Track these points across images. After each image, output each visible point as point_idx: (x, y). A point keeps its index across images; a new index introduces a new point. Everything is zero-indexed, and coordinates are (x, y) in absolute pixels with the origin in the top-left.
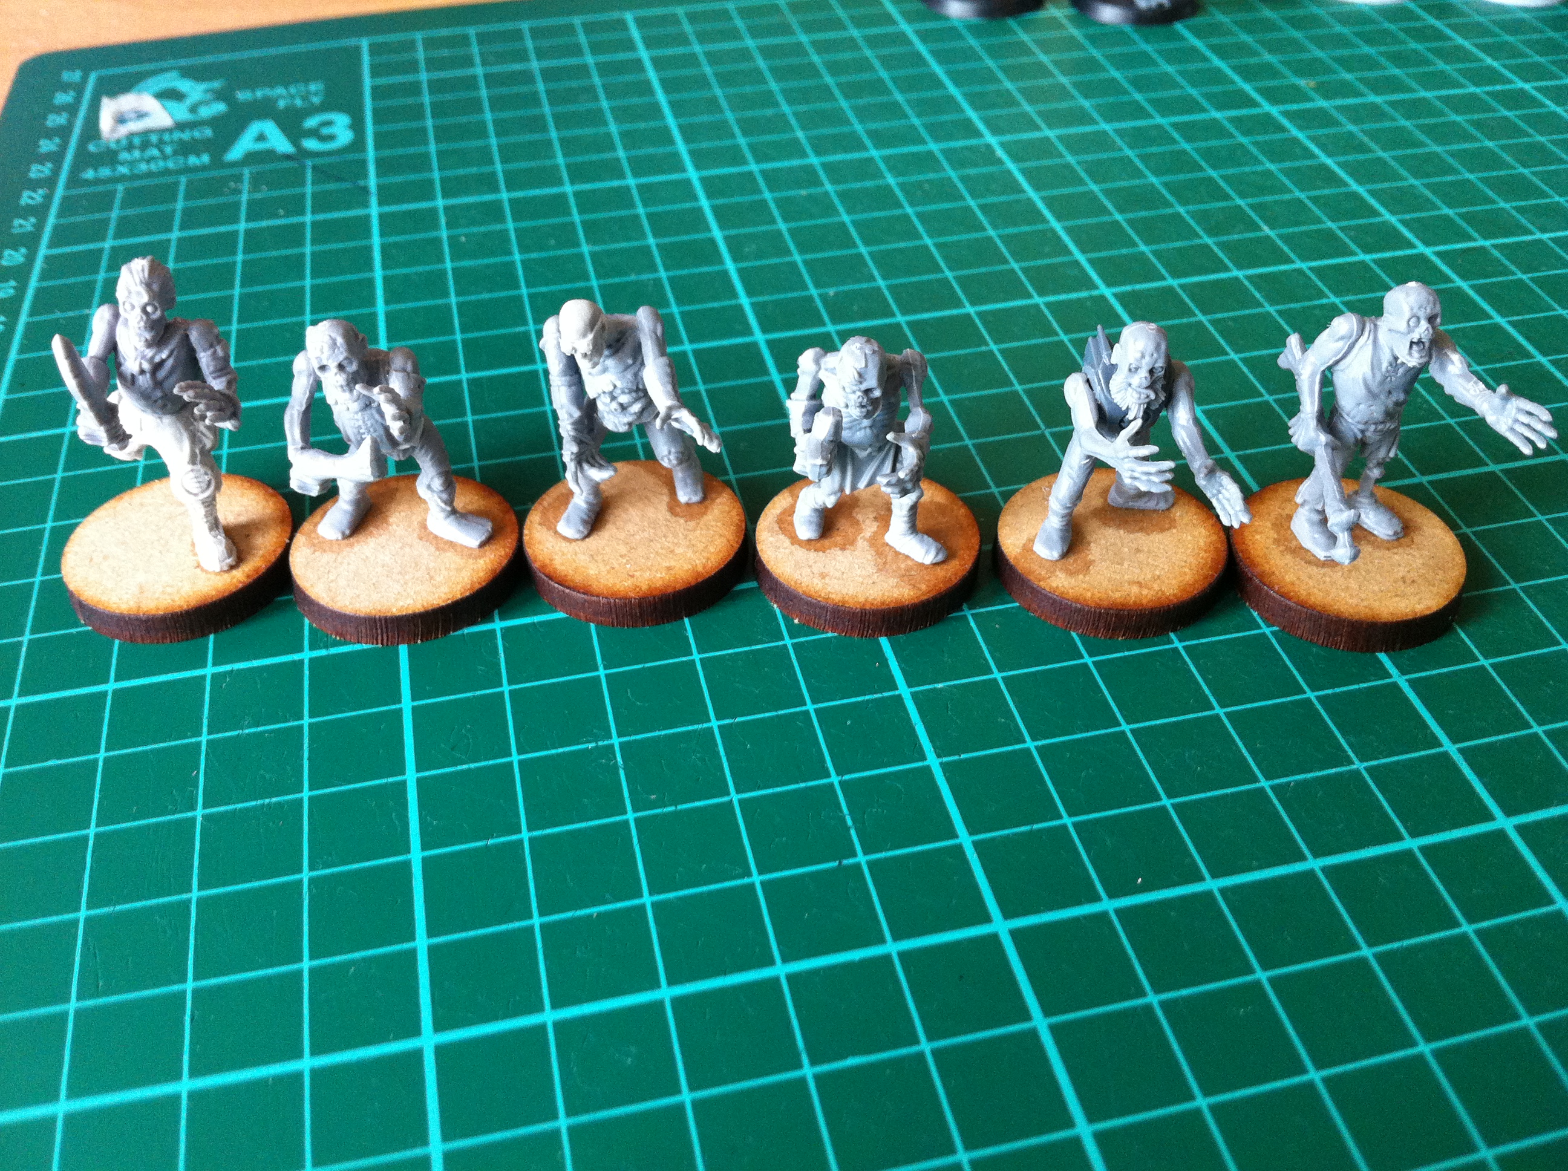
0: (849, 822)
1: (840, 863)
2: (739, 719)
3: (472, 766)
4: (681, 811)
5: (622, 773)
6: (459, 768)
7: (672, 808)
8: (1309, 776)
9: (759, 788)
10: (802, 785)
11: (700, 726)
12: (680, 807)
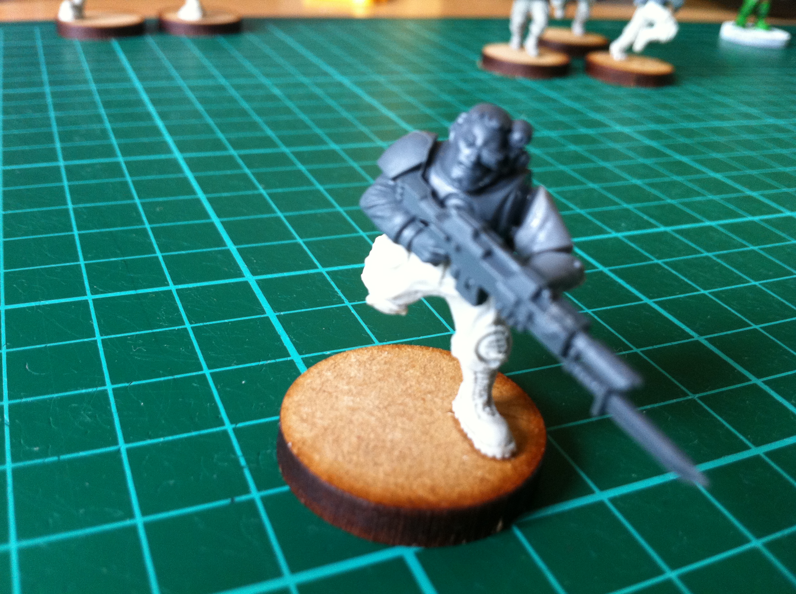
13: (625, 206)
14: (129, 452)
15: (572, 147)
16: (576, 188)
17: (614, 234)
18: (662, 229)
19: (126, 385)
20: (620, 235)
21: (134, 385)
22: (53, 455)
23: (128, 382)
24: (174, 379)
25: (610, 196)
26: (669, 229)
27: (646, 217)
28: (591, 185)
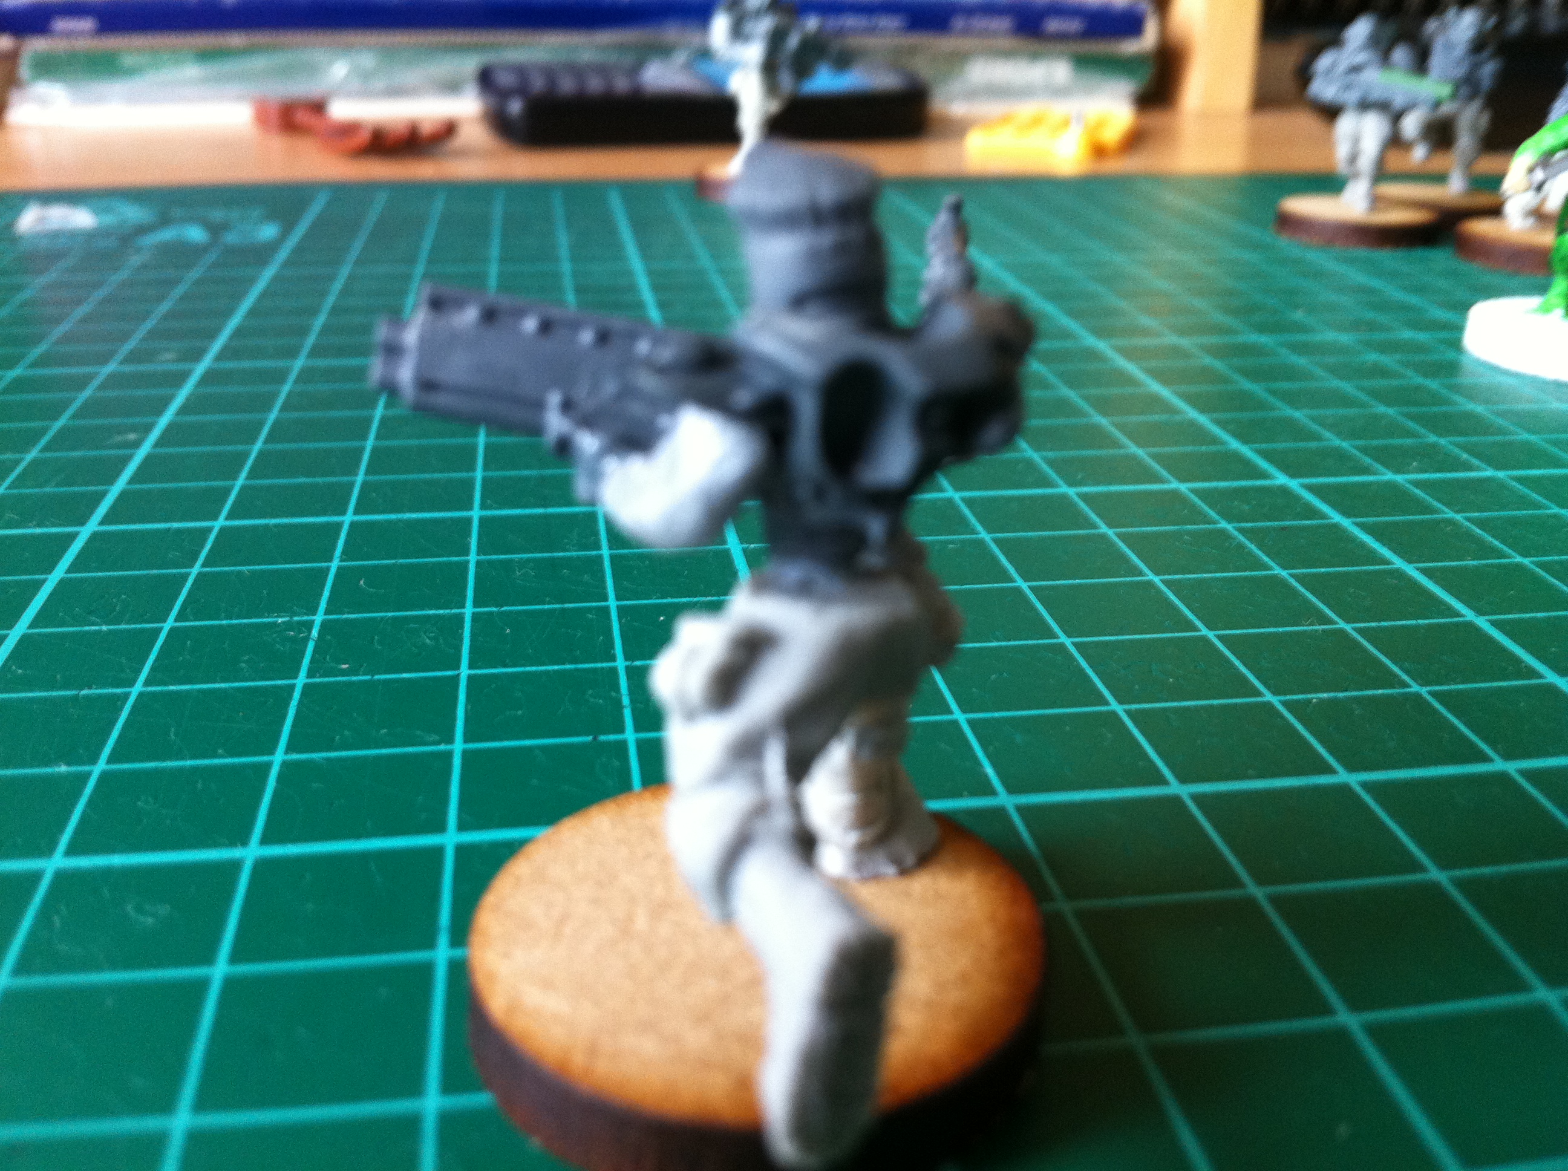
0: (626, 701)
1: (595, 739)
2: (505, 608)
3: (104, 628)
4: (379, 680)
5: (311, 646)
6: (87, 628)
7: (368, 677)
8: (1341, 695)
9: (505, 666)
10: (568, 667)
11: (448, 611)
12: (377, 677)
13: (1432, 438)
14: (470, 678)
15: (1372, 357)
16: (1352, 412)
17: (1389, 476)
18: (1489, 473)
19: (494, 609)
20: (1399, 478)
21: (505, 611)
22: (364, 674)
23: (496, 607)
24: (563, 610)
25: (1411, 425)
26: (1501, 474)
27: (1465, 456)
28: (1381, 409)
